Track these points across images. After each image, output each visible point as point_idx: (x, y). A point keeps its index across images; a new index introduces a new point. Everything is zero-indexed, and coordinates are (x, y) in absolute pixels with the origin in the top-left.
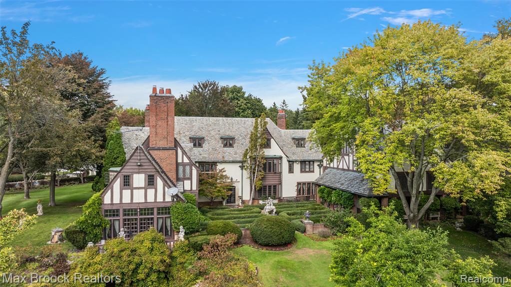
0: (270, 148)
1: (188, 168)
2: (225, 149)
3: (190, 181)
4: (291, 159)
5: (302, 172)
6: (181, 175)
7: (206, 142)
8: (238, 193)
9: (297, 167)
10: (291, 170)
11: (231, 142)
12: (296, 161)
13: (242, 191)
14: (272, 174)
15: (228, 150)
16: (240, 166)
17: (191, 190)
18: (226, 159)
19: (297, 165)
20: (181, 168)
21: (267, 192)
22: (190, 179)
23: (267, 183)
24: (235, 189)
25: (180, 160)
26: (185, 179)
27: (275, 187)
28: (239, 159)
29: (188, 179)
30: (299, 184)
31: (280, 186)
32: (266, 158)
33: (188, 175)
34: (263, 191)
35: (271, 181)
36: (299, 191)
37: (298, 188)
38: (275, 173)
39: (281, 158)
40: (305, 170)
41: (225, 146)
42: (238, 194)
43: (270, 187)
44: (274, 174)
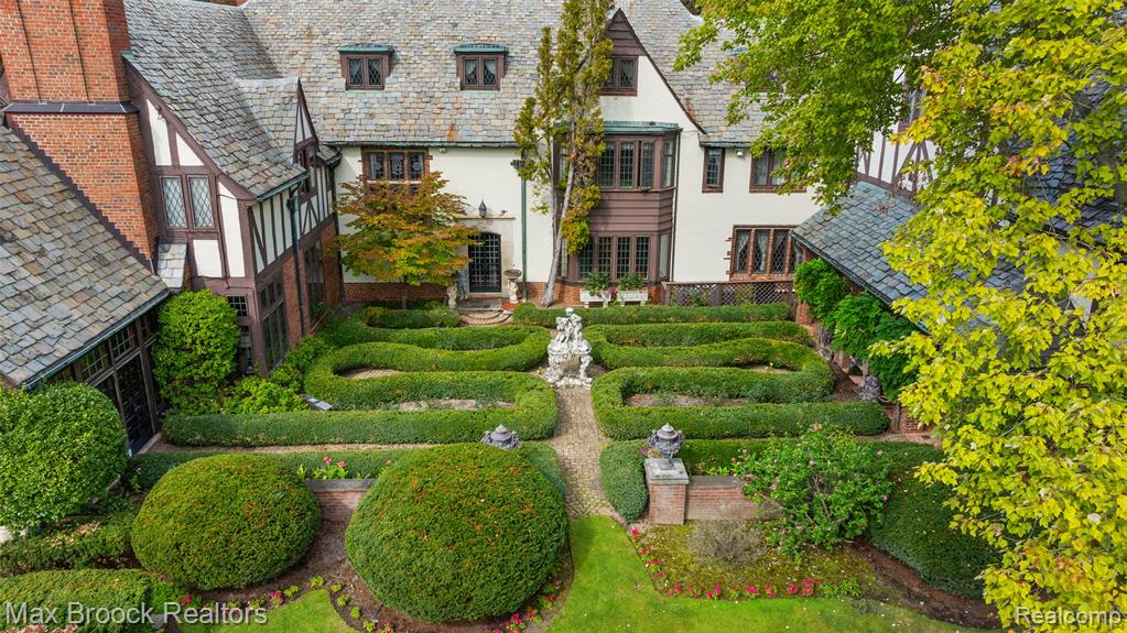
0: (636, 95)
1: (201, 189)
2: (467, 94)
3: (215, 243)
4: (714, 139)
5: (755, 186)
6: (177, 218)
7: (399, 69)
8: (512, 257)
9: (737, 170)
10: (713, 180)
11: (492, 68)
12: (734, 148)
13: (524, 252)
14: (634, 196)
15: (477, 98)
16: (515, 164)
17: (226, 277)
18: (462, 135)
19: (740, 161)
20: (173, 190)
21: (614, 258)
22: (217, 233)
23: (611, 228)
24: (498, 243)
25: (163, 158)
26: (194, 232)
27: (643, 242)
28: (509, 137)
29: (207, 234)
30: (740, 231)
31: (664, 238)
32: (609, 136)
33: (205, 219)
34: (596, 255)
35: (628, 218)
36: (739, 260)
37: (735, 246)
38: (646, 192)
39: (673, 134)
40: (769, 179)
41: (468, 82)
42: (509, 261)
43: (624, 242)
44: (641, 196)
